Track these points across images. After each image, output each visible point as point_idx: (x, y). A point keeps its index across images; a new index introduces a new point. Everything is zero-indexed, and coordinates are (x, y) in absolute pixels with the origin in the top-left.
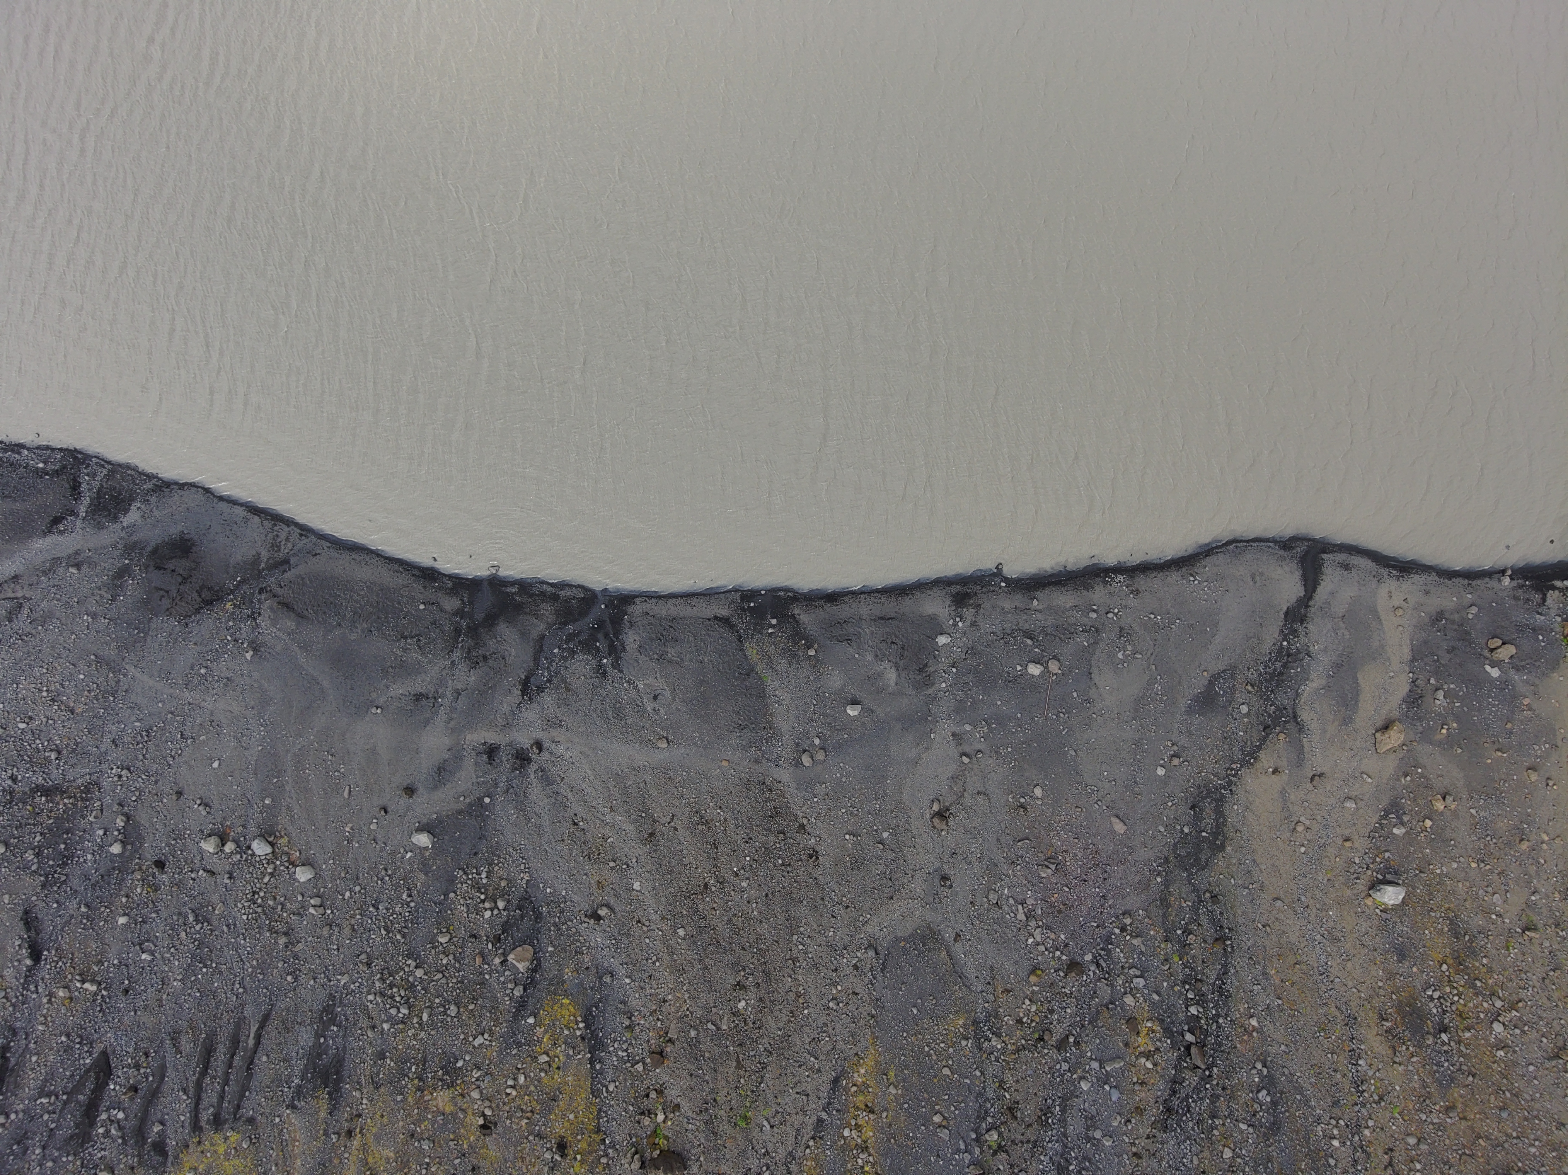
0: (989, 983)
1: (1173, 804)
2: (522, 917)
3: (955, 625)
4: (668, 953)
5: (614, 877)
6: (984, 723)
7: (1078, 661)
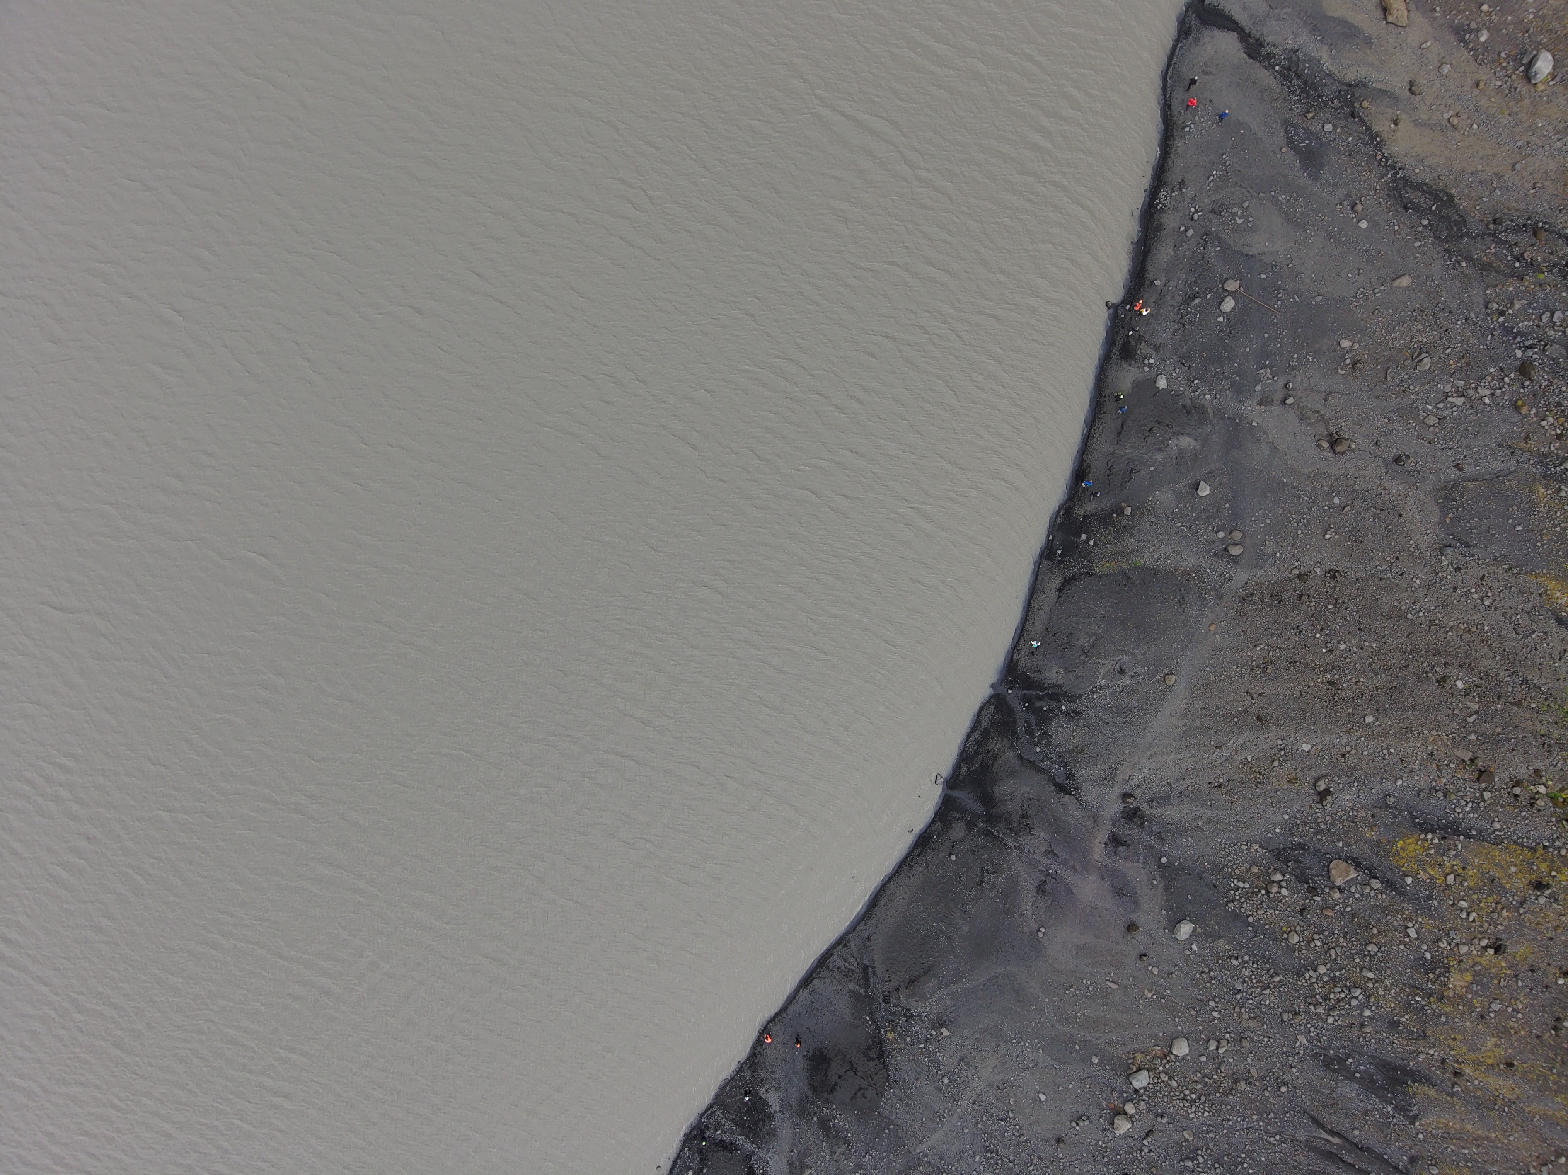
0: (1512, 453)
1: (1398, 225)
2: (1297, 861)
3: (1150, 366)
4: (1385, 738)
5: (1289, 765)
6: (1262, 371)
7: (1232, 262)
